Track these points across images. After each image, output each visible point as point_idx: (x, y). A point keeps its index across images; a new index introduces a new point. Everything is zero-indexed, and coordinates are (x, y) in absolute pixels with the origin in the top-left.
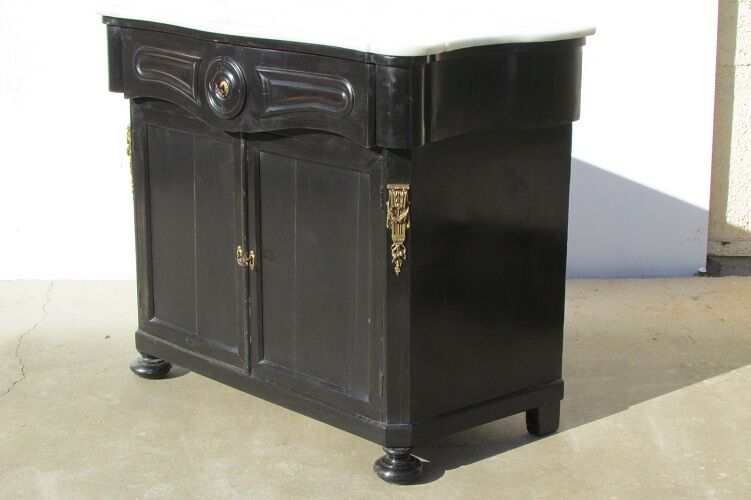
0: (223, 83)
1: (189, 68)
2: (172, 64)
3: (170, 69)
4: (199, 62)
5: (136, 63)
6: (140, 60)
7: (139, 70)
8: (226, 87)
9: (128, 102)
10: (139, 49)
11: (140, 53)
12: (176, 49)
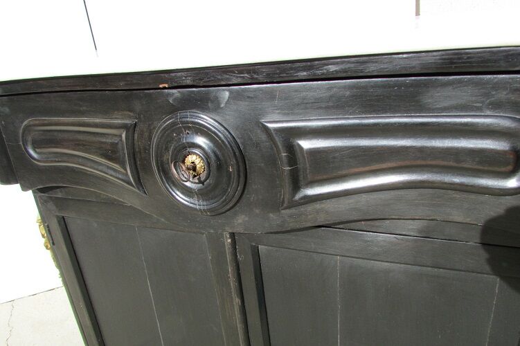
0: (191, 159)
1: (116, 140)
2: (80, 137)
3: (78, 145)
4: (131, 129)
5: (25, 144)
6: (30, 139)
7: (32, 152)
8: (199, 164)
9: (29, 194)
10: (25, 123)
11: (27, 128)
12: (82, 113)
